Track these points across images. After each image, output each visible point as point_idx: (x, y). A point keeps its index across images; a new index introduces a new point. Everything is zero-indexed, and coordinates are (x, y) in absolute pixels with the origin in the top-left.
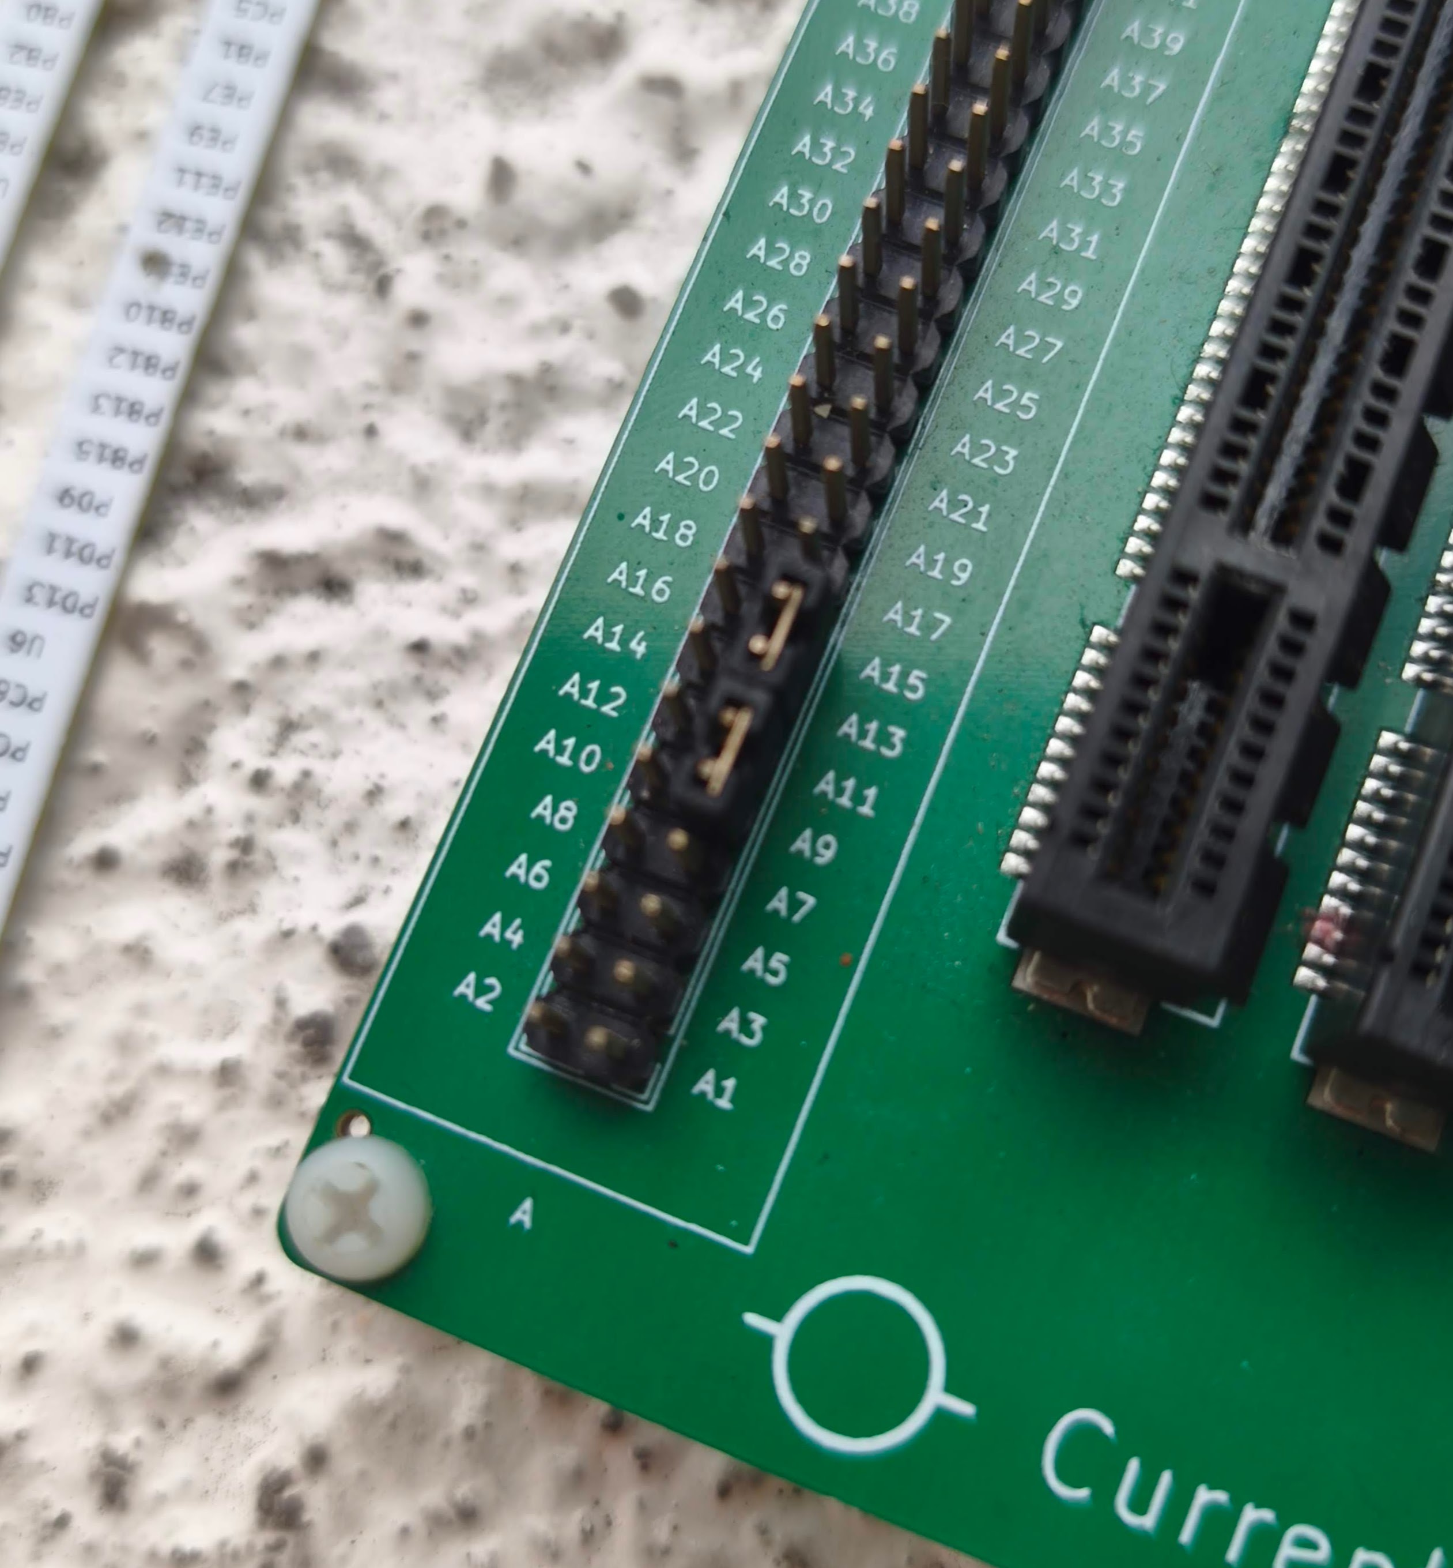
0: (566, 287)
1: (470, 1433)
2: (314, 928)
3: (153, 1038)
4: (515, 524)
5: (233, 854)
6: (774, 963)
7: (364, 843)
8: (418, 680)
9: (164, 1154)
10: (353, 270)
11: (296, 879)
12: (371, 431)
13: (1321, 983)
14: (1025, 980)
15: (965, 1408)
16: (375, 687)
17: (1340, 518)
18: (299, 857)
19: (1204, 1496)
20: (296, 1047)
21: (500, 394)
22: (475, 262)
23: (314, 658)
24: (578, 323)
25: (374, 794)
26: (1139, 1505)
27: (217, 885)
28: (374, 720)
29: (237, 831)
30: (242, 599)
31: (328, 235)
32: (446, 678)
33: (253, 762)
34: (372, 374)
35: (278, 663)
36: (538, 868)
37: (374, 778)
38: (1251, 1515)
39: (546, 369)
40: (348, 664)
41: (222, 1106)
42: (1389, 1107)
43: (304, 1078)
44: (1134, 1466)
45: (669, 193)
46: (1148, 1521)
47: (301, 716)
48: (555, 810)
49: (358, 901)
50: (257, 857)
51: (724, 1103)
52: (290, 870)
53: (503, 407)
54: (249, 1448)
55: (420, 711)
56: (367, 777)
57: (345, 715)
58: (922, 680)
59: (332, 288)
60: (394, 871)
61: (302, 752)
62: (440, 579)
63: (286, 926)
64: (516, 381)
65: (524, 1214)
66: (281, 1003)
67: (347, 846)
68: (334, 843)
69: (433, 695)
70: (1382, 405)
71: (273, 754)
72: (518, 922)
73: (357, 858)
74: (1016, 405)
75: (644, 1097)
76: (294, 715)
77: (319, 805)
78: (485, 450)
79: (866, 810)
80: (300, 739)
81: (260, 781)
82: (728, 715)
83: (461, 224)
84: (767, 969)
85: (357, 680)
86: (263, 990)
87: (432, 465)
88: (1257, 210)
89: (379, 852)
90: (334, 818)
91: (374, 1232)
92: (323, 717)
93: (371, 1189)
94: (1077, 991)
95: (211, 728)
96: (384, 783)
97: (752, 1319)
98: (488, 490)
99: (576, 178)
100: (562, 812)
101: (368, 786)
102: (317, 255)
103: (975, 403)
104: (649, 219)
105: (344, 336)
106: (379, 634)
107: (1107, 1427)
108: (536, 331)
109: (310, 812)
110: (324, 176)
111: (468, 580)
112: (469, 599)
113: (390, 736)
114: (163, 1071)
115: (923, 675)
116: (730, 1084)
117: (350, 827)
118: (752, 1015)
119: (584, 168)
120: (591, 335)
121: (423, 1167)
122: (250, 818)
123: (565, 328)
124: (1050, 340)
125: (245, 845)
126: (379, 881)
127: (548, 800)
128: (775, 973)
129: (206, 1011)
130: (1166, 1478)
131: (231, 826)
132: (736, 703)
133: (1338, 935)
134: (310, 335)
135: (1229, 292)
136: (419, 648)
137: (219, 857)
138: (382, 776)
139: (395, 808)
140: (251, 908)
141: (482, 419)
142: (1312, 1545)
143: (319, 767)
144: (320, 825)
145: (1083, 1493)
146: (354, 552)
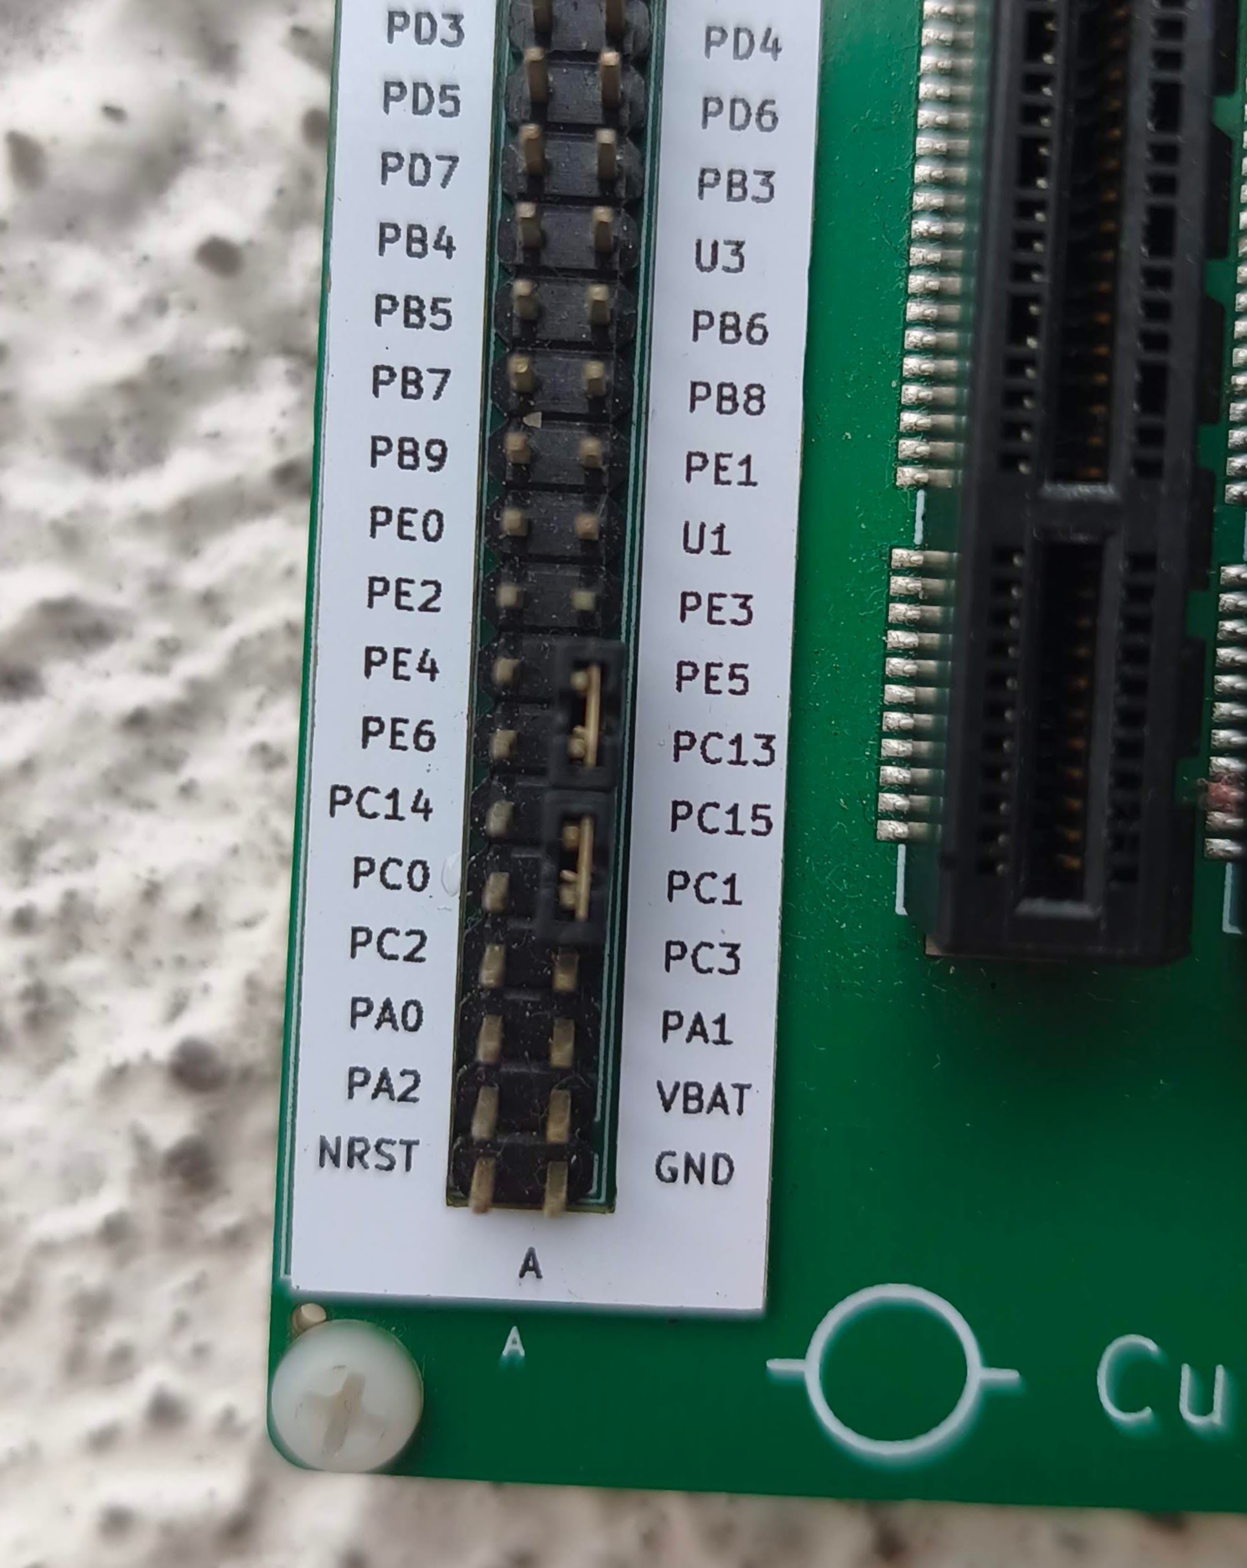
0: (146, 258)
4: (189, 548)
8: (149, 754)
9: (81, 1329)
11: (105, 1008)
16: (106, 775)
21: (116, 409)
24: (173, 297)
32: (178, 740)
37: (144, 875)
39: (157, 363)
40: (66, 760)
52: (96, 1000)
53: (126, 422)
56: (137, 877)
57: (84, 817)
62: (130, 635)
64: (128, 387)
68: (128, 956)
69: (172, 763)
77: (97, 922)
86: (117, 1133)
87: (72, 515)
90: (117, 930)
101: (141, 886)
106: (87, 719)
108: (131, 323)
109: (90, 933)
111: (162, 628)
112: (170, 649)
119: (113, 113)
120: (192, 306)
123: (159, 305)
140: (68, 1053)
141: (108, 443)
144: (107, 941)
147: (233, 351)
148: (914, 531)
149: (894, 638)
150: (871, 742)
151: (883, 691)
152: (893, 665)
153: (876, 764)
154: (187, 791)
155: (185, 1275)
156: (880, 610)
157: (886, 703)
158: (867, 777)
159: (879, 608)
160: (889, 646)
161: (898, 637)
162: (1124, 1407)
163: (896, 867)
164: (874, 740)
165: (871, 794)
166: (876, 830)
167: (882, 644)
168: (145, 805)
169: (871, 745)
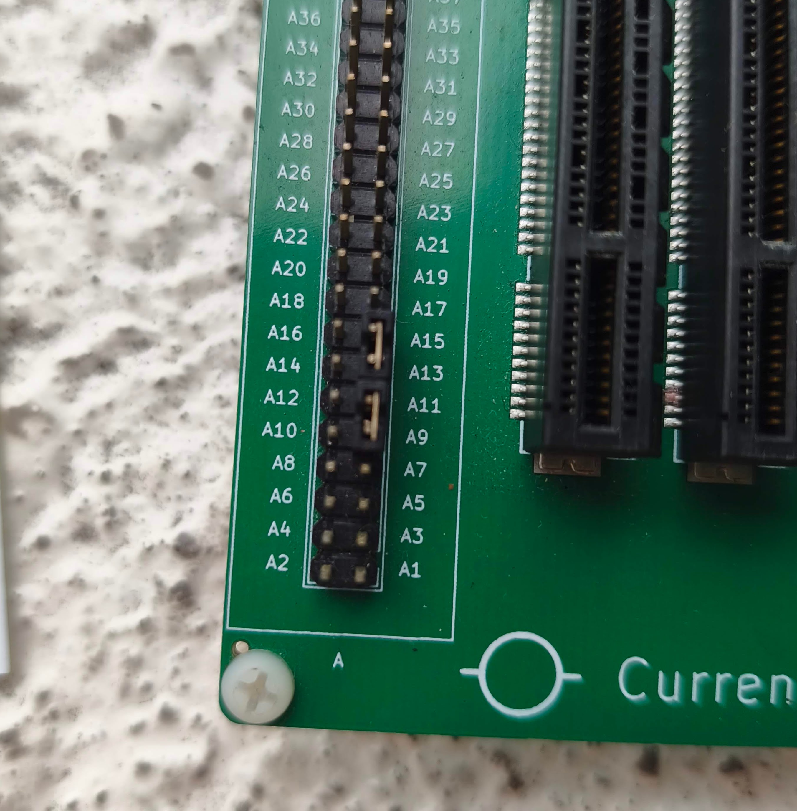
0: (170, 172)
1: (327, 753)
2: (162, 542)
3: (101, 622)
4: (187, 305)
5: (107, 518)
6: (417, 501)
7: (171, 490)
8: (166, 400)
9: (128, 675)
10: (54, 197)
11: (143, 520)
12: (95, 280)
13: (677, 422)
14: (539, 467)
15: (576, 677)
16: (146, 410)
17: (638, 209)
18: (140, 508)
19: (697, 677)
20: (175, 603)
21: (155, 240)
22: (118, 174)
23: (109, 406)
24: (182, 189)
25: (166, 465)
26: (670, 692)
27: (103, 536)
28: (153, 428)
29: (104, 507)
30: (61, 388)
31: (33, 183)
32: (180, 394)
33: (99, 469)
34: (85, 250)
35: (92, 414)
36: (285, 494)
37: (163, 456)
38: (720, 678)
39: (175, 219)
40: (128, 403)
41: (148, 643)
42: (725, 471)
43: (184, 616)
44: (661, 675)
45: (205, 106)
46: (676, 697)
47: (114, 437)
48: (283, 462)
49: (177, 520)
50: (119, 516)
51: (416, 575)
52: (139, 516)
53: (159, 246)
54: (223, 797)
55: (173, 415)
56: (160, 458)
57: (136, 430)
58: (441, 338)
59: (45, 210)
60: (190, 499)
61: (121, 455)
62: (159, 345)
63: (148, 545)
64: (161, 230)
65: (338, 661)
66: (159, 584)
67: (162, 495)
68: (155, 496)
69: (177, 404)
70: (640, 145)
71: (107, 461)
72: (285, 523)
73: (169, 499)
74: (441, 183)
75: (377, 585)
76: (110, 438)
77: (140, 478)
78: (158, 271)
79: (436, 411)
80: (118, 449)
81: (106, 478)
82: (369, 399)
83: (104, 156)
84: (414, 504)
85: (135, 410)
86: (147, 580)
87: (133, 288)
88: (528, 44)
89: (180, 493)
90: (150, 483)
91: (272, 697)
92: (125, 434)
93: (262, 678)
94: (566, 465)
95: (70, 458)
96: (170, 457)
97: (465, 671)
98: (167, 292)
99: (155, 114)
100: (287, 462)
101: (161, 461)
102: (32, 195)
103: (421, 188)
104: (199, 123)
105: (62, 233)
106: (139, 384)
107: (644, 662)
108: (162, 201)
109: (137, 484)
110: (20, 151)
111: (173, 341)
112: (177, 351)
113: (163, 432)
114: (112, 636)
115: (442, 335)
116: (416, 565)
117: (160, 485)
118: (415, 529)
119: (156, 106)
120: (190, 194)
121: (282, 656)
122: (108, 498)
123: (175, 193)
124: (447, 143)
125: (111, 512)
126: (185, 506)
127: (278, 458)
128: (419, 505)
129: (122, 600)
130: (677, 675)
131: (100, 505)
132: (370, 392)
133: (678, 397)
134: (45, 239)
135: (527, 92)
136: (161, 384)
137: (100, 522)
138: (167, 454)
139: (181, 468)
140: (126, 542)
141: (151, 256)
142: (753, 682)
143: (133, 460)
144: (145, 488)
145: (643, 695)
146: (110, 345)
147: (209, 214)
148: (526, 275)
149: (517, 324)
150: (507, 373)
151: (512, 349)
152: (517, 337)
153: (510, 383)
154: (184, 417)
155: (179, 649)
156: (511, 311)
157: (514, 355)
158: (505, 389)
159: (511, 310)
160: (515, 328)
161: (519, 323)
162: (631, 692)
163: (519, 431)
164: (508, 372)
165: (508, 397)
166: (510, 414)
167: (512, 327)
168: (164, 424)
169: (507, 374)
